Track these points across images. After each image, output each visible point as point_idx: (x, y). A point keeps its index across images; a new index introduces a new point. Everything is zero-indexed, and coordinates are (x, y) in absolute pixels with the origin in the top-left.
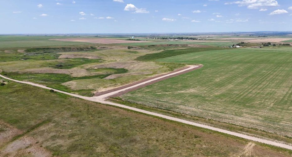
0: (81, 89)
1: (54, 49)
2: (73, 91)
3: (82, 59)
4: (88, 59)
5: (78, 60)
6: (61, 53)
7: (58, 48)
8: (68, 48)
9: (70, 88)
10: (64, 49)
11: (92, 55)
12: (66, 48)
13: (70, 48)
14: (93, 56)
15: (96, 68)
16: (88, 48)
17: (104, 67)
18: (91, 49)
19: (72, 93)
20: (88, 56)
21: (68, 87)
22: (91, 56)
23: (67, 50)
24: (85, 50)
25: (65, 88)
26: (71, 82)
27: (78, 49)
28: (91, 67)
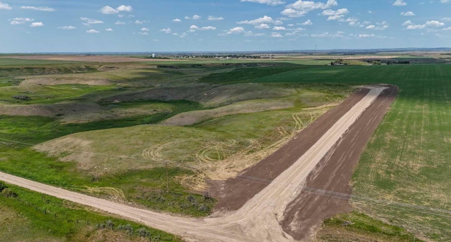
0: (125, 167)
1: (10, 70)
2: (93, 181)
3: (74, 86)
4: (88, 85)
5: (66, 88)
6: (23, 78)
7: (19, 69)
8: (39, 68)
9: (73, 164)
10: (31, 70)
11: (96, 78)
12: (35, 68)
13: (44, 69)
14: (98, 80)
15: (117, 101)
16: (80, 69)
17: (136, 99)
18: (85, 71)
19: (91, 189)
20: (86, 80)
21: (62, 160)
22: (94, 79)
23: (36, 72)
24: (74, 72)
25: (52, 166)
26: (68, 139)
27: (59, 70)
28: (103, 99)
